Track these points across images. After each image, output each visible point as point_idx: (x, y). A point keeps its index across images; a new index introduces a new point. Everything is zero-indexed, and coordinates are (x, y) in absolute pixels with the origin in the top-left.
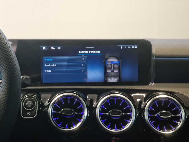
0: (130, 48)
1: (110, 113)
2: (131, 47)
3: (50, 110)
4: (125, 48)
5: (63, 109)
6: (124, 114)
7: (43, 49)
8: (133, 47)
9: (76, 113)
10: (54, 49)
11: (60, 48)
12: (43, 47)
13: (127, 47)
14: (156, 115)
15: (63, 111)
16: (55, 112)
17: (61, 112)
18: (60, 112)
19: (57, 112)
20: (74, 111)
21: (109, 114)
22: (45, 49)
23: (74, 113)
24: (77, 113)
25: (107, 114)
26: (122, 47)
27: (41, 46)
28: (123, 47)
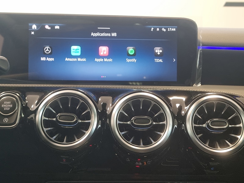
0: (165, 30)
1: (132, 120)
2: (167, 29)
3: (39, 116)
4: (158, 29)
5: (59, 114)
6: (154, 123)
7: (33, 28)
8: (170, 29)
9: (80, 121)
10: (49, 28)
11: (59, 28)
12: (33, 25)
13: (160, 29)
14: (204, 125)
15: (60, 116)
16: (47, 119)
17: (57, 119)
18: (54, 119)
19: (50, 119)
20: (76, 118)
21: (132, 123)
22: (36, 28)
23: (77, 121)
24: (82, 121)
25: (129, 123)
26: (152, 29)
27: (30, 24)
28: (155, 29)
